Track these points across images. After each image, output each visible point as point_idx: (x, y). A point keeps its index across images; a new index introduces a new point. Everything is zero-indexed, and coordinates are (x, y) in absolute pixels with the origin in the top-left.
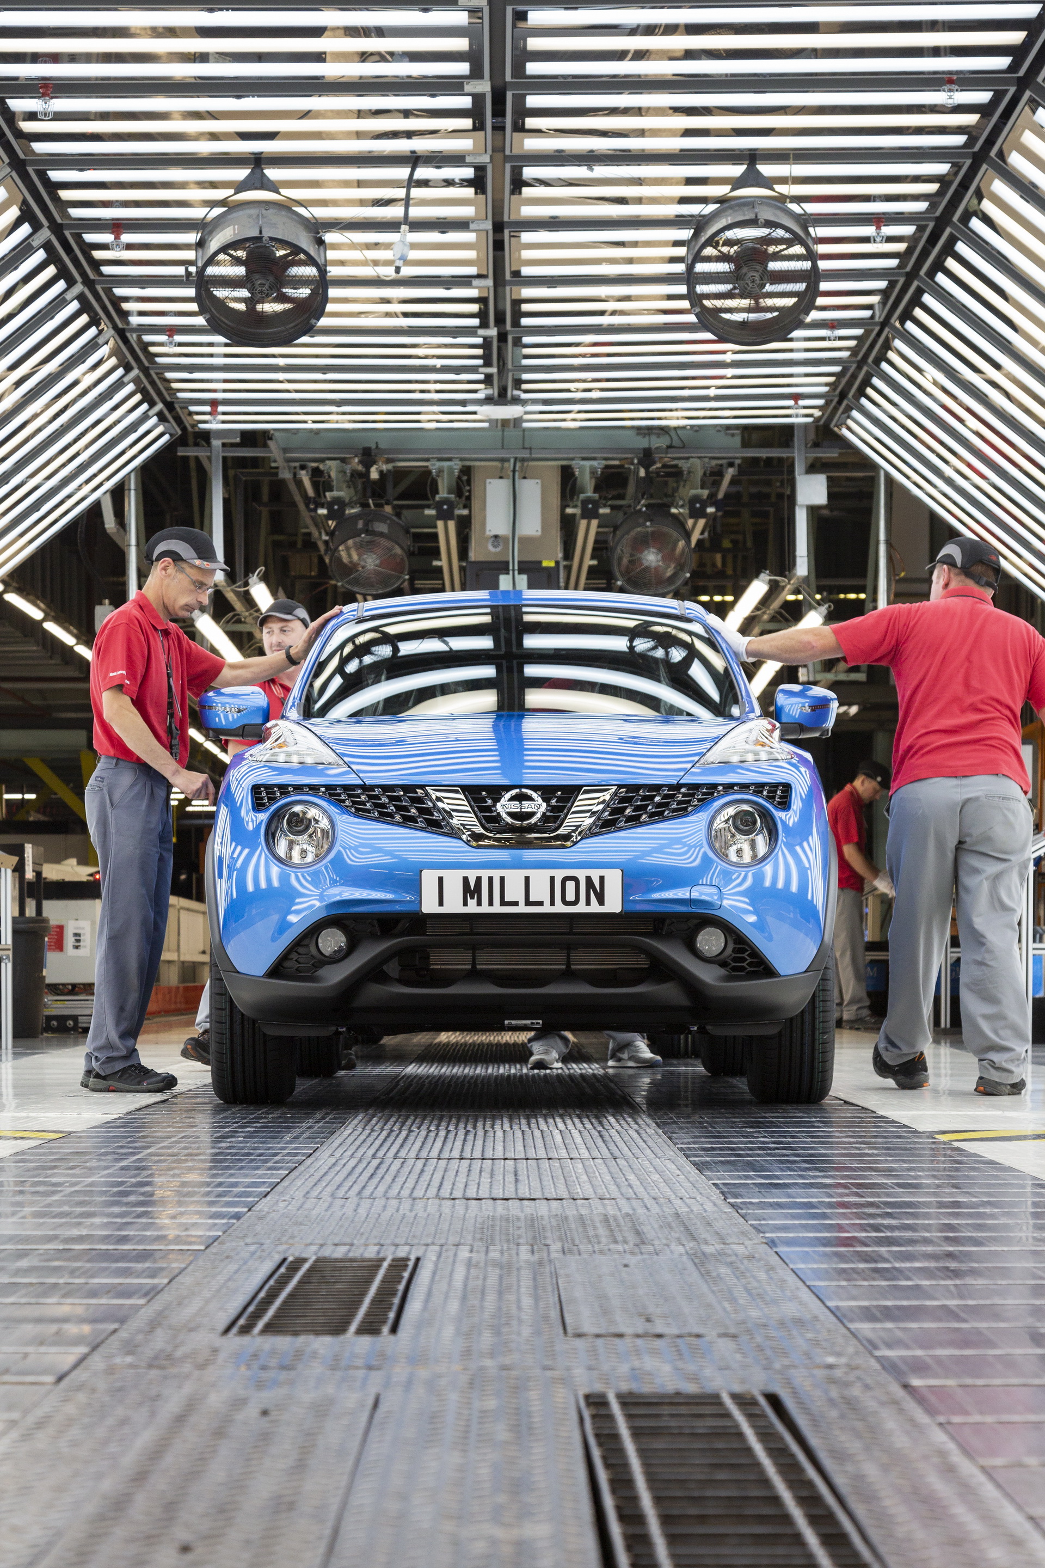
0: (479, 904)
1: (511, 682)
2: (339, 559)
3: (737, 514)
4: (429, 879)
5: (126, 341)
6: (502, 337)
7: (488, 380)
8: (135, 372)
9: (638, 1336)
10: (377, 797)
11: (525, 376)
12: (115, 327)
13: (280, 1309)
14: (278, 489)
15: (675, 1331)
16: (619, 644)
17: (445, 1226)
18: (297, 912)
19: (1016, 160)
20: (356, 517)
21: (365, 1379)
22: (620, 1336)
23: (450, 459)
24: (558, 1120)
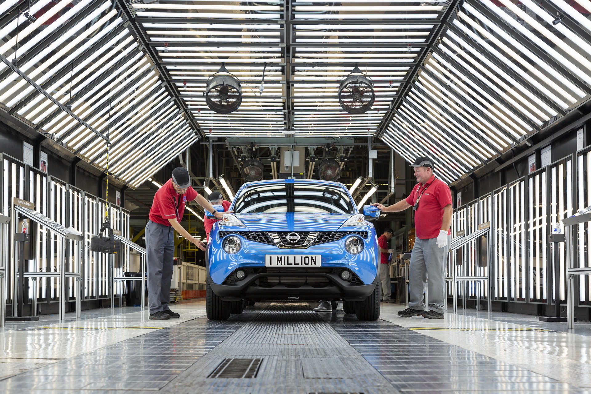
0: (281, 264)
1: (291, 204)
2: (244, 172)
3: (353, 162)
4: (268, 257)
5: (187, 112)
6: (289, 112)
7: (285, 124)
8: (189, 121)
9: (324, 378)
10: (253, 235)
11: (295, 123)
12: (184, 109)
13: (223, 371)
14: (228, 154)
15: (335, 377)
16: (320, 194)
17: (271, 351)
18: (231, 266)
19: (427, 66)
20: (249, 161)
21: (247, 389)
22: (320, 378)
23: (275, 146)
24: (303, 325)
